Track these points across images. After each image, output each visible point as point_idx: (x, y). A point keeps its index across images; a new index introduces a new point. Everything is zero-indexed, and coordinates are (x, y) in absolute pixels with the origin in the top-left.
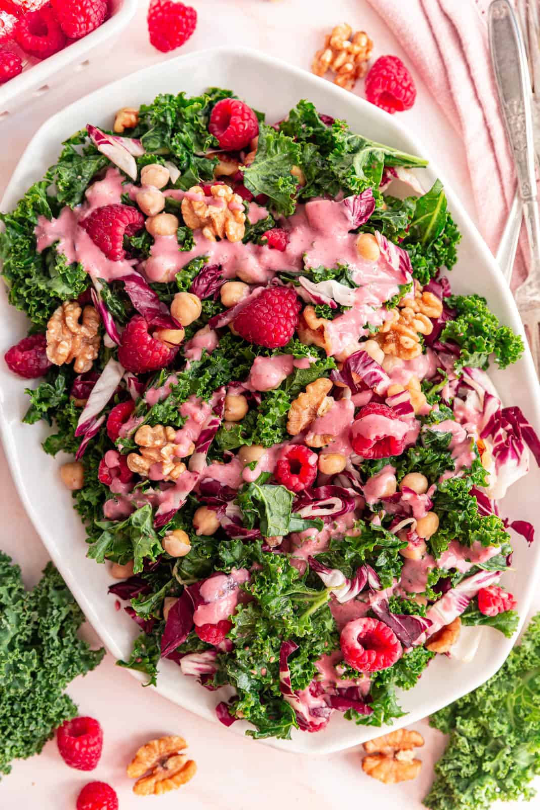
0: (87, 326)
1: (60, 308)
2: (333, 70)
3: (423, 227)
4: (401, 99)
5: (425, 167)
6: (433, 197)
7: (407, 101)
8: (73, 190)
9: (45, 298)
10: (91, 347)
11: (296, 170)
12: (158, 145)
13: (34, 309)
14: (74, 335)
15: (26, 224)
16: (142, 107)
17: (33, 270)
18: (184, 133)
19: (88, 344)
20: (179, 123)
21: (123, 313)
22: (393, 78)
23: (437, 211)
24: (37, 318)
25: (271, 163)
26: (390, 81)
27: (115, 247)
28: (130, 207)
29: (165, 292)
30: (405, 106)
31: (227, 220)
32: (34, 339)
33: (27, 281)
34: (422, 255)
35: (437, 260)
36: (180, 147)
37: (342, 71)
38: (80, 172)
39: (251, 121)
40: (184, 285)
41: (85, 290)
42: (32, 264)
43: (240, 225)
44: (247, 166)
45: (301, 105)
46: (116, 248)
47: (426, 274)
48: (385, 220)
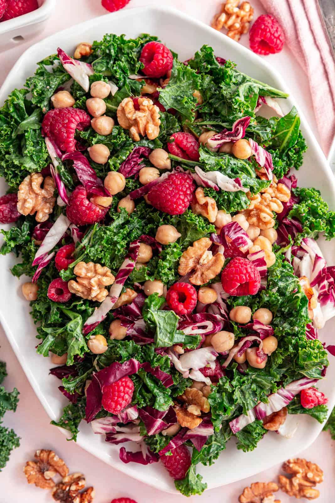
0: (46, 190)
1: (29, 177)
2: (226, 27)
3: (281, 139)
4: (273, 45)
5: (286, 98)
6: (290, 119)
7: (278, 46)
8: (43, 96)
9: (18, 170)
10: (48, 205)
11: (197, 93)
12: (104, 69)
13: (10, 176)
14: (37, 195)
15: (9, 117)
16: (95, 42)
17: (12, 150)
18: (122, 62)
19: (46, 202)
20: (119, 55)
21: (72, 182)
22: (268, 30)
23: (292, 129)
24: (12, 183)
25: (179, 87)
26: (266, 32)
27: (68, 137)
28: (82, 110)
29: (101, 171)
30: (276, 51)
31: (148, 123)
32: (10, 197)
33: (7, 156)
34: (279, 158)
35: (289, 163)
36: (119, 71)
37: (232, 29)
38: (48, 84)
39: (168, 58)
40: (115, 168)
41: (46, 166)
42: (11, 146)
43: (156, 127)
44: (163, 88)
45: (204, 48)
46: (70, 138)
47: (281, 172)
48: (256, 132)
